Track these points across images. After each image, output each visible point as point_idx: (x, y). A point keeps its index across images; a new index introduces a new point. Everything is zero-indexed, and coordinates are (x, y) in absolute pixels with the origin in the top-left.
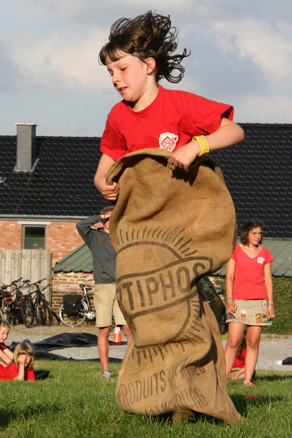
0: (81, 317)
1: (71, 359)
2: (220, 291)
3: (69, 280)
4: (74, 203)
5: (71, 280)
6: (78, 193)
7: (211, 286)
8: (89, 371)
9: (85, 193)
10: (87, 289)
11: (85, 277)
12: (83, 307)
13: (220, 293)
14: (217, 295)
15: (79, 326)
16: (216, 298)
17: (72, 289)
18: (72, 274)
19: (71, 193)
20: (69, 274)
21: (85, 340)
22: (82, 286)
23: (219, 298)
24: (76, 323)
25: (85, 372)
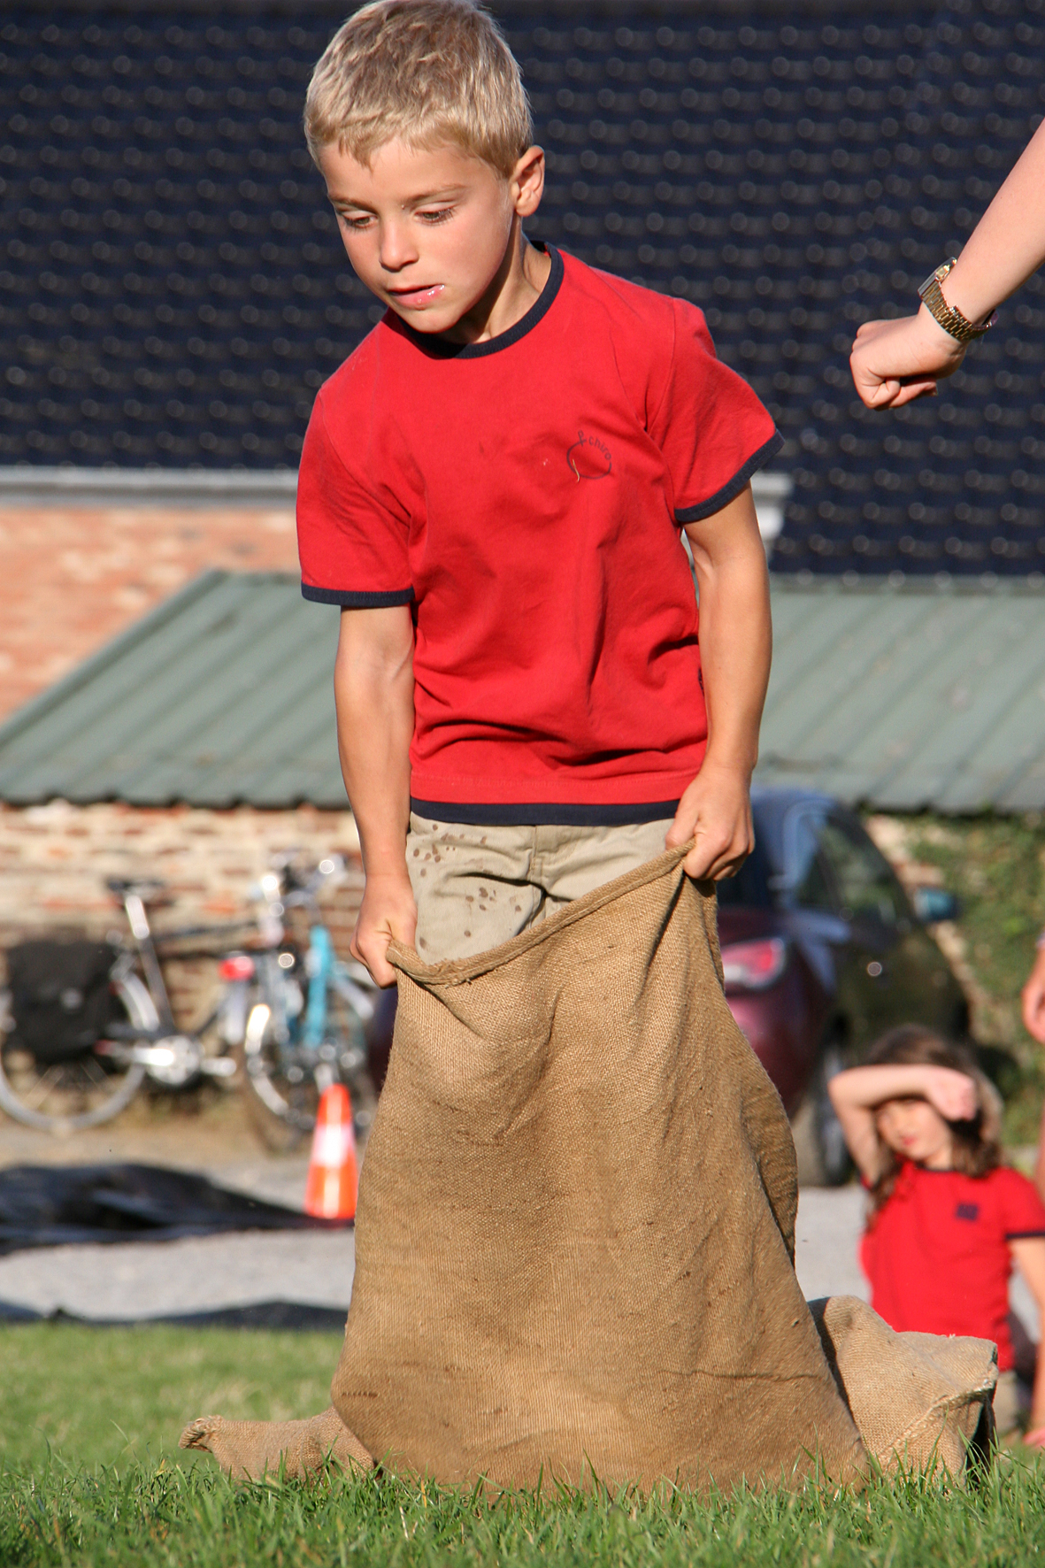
0: (114, 1069)
1: (60, 1317)
2: (940, 902)
3: (36, 850)
4: (58, 393)
5: (57, 852)
6: (79, 330)
7: (887, 877)
8: (175, 1379)
9: (123, 330)
10: (150, 907)
11: (133, 832)
12: (120, 1012)
13: (938, 917)
14: (923, 926)
15: (105, 1125)
16: (914, 947)
17: (54, 905)
18: (56, 815)
19: (38, 331)
20: (38, 816)
21: (139, 1203)
22: (119, 887)
23: (934, 945)
24: (82, 1109)
25: (152, 1387)
